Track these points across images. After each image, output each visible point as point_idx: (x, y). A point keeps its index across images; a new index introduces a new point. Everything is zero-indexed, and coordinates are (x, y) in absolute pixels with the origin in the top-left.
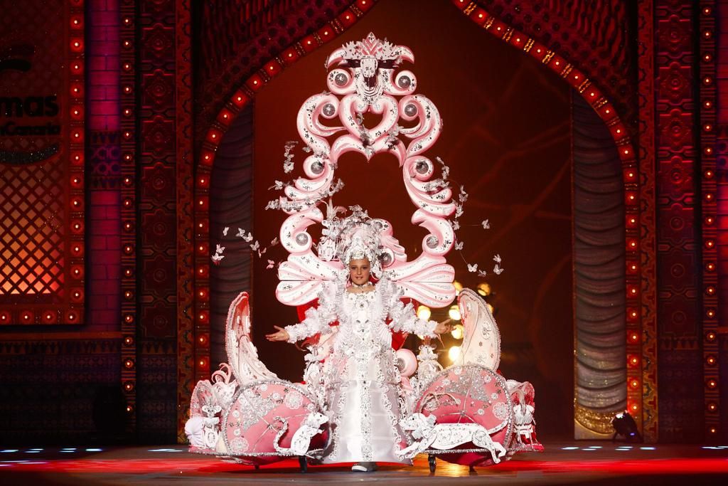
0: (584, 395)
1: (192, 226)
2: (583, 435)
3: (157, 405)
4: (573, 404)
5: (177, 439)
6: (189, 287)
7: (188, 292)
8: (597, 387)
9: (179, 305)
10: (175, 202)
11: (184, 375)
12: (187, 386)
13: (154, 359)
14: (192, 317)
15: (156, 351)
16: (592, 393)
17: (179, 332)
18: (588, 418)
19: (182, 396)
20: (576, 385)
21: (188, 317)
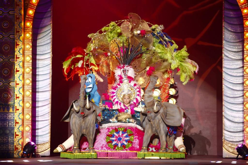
0: (228, 135)
1: (23, 47)
2: (227, 155)
3: (4, 138)
4: (222, 139)
5: (13, 156)
6: (21, 78)
7: (21, 80)
8: (234, 131)
9: (16, 87)
10: (14, 35)
11: (18, 123)
12: (19, 128)
13: (3, 115)
14: (23, 93)
15: (4, 111)
16: (232, 134)
17: (16, 101)
18: (230, 147)
19: (17, 134)
20: (223, 130)
21: (21, 93)
